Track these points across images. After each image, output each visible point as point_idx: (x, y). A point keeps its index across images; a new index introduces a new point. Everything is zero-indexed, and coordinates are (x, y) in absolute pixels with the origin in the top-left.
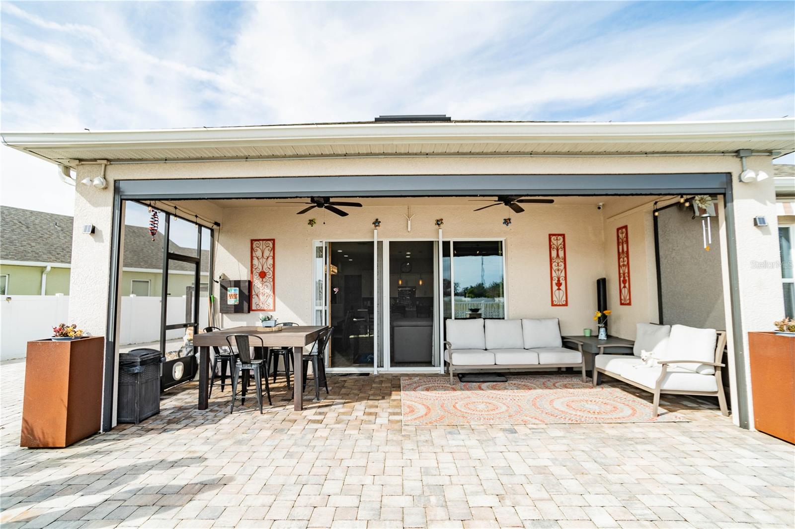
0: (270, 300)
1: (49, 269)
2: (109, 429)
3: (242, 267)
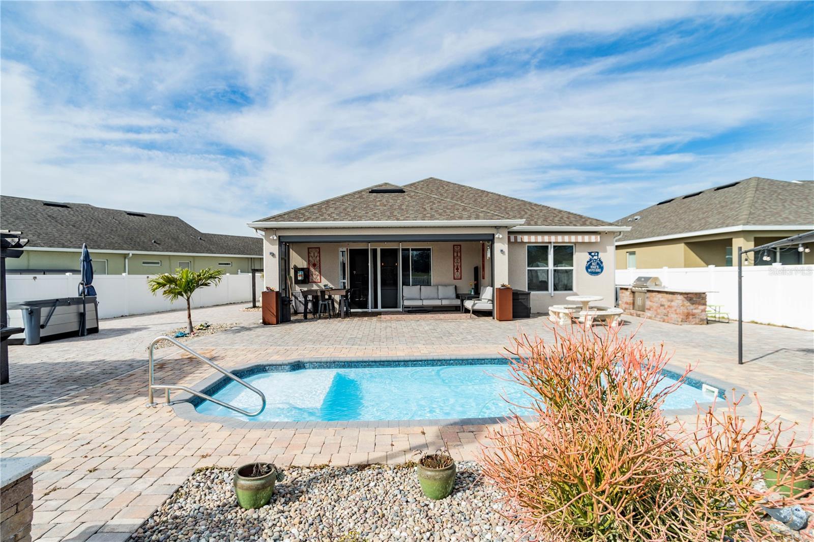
0: (319, 278)
3: (303, 261)
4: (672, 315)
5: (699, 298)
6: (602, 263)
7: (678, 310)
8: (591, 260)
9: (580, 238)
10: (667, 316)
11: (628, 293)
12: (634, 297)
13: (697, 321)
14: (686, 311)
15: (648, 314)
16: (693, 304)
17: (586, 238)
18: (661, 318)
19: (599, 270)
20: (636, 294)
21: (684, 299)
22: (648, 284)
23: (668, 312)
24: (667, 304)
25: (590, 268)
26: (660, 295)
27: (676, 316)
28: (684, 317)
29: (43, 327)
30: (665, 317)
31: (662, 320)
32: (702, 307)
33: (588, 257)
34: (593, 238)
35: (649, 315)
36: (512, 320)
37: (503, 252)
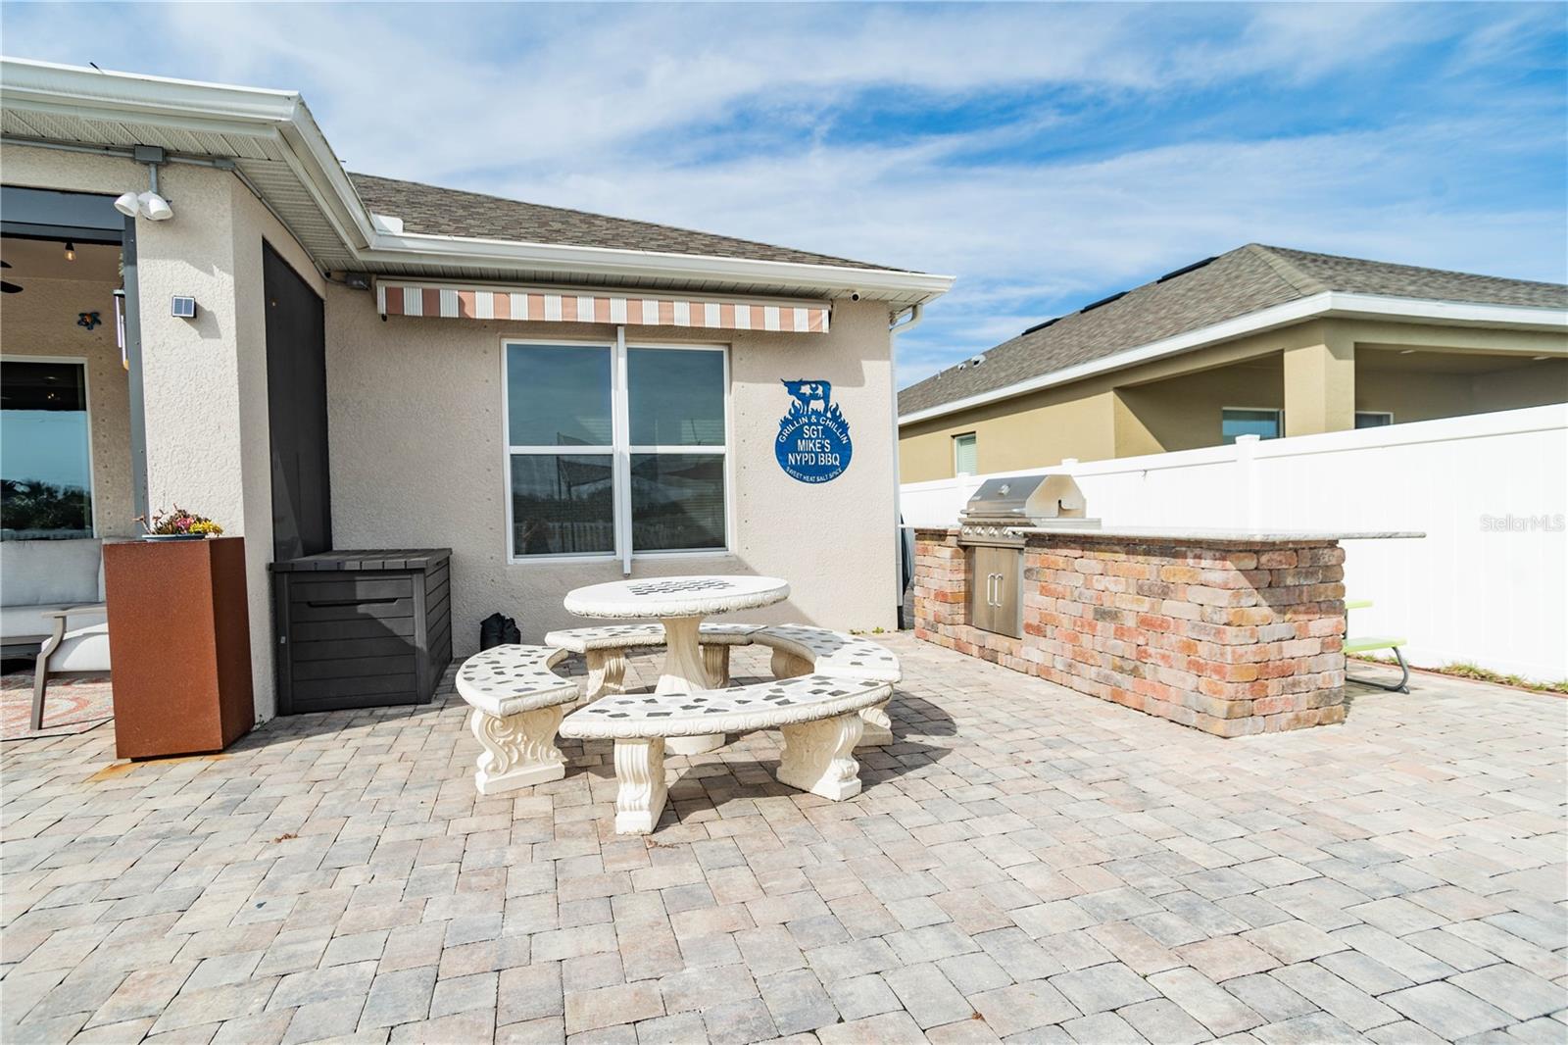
4: (1165, 674)
5: (1308, 574)
6: (844, 427)
7: (1203, 650)
8: (796, 414)
9: (742, 316)
10: (1134, 672)
11: (945, 552)
12: (970, 569)
13: (1304, 701)
14: (1250, 653)
15: (1033, 650)
16: (1282, 608)
17: (772, 317)
18: (1105, 680)
19: (830, 459)
20: (981, 555)
21: (1243, 582)
22: (1031, 508)
23: (1142, 654)
24: (1133, 607)
25: (795, 450)
26: (1091, 562)
27: (1191, 680)
28: (1244, 691)
30: (1127, 682)
31: (1105, 691)
32: (1322, 625)
33: (785, 403)
34: (802, 319)
35: (1037, 657)
36: (230, 745)
37: (194, 313)
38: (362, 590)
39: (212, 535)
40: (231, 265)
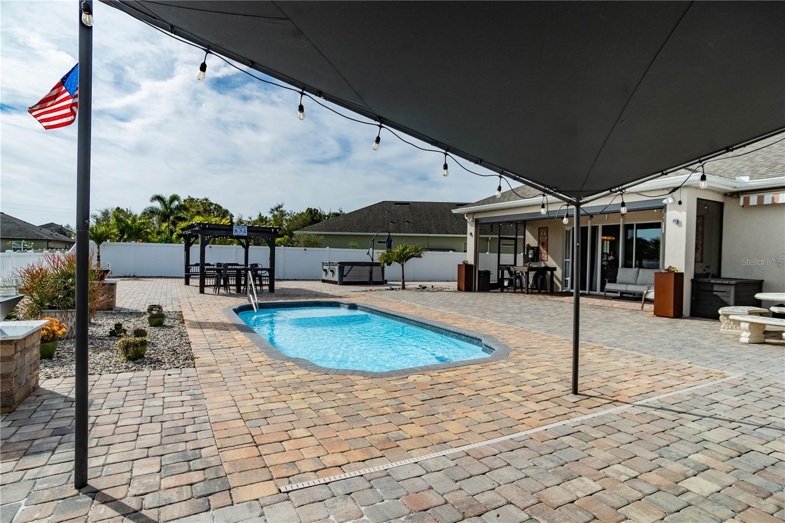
0: (546, 256)
1: (490, 238)
2: (475, 291)
3: (535, 240)
29: (345, 276)
36: (675, 317)
37: (678, 222)
38: (715, 288)
39: (676, 272)
40: (686, 210)
